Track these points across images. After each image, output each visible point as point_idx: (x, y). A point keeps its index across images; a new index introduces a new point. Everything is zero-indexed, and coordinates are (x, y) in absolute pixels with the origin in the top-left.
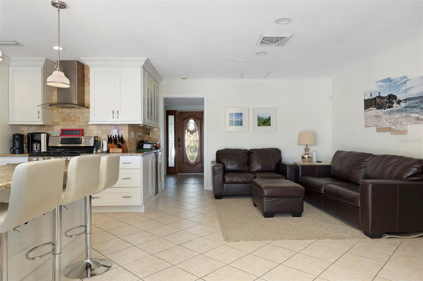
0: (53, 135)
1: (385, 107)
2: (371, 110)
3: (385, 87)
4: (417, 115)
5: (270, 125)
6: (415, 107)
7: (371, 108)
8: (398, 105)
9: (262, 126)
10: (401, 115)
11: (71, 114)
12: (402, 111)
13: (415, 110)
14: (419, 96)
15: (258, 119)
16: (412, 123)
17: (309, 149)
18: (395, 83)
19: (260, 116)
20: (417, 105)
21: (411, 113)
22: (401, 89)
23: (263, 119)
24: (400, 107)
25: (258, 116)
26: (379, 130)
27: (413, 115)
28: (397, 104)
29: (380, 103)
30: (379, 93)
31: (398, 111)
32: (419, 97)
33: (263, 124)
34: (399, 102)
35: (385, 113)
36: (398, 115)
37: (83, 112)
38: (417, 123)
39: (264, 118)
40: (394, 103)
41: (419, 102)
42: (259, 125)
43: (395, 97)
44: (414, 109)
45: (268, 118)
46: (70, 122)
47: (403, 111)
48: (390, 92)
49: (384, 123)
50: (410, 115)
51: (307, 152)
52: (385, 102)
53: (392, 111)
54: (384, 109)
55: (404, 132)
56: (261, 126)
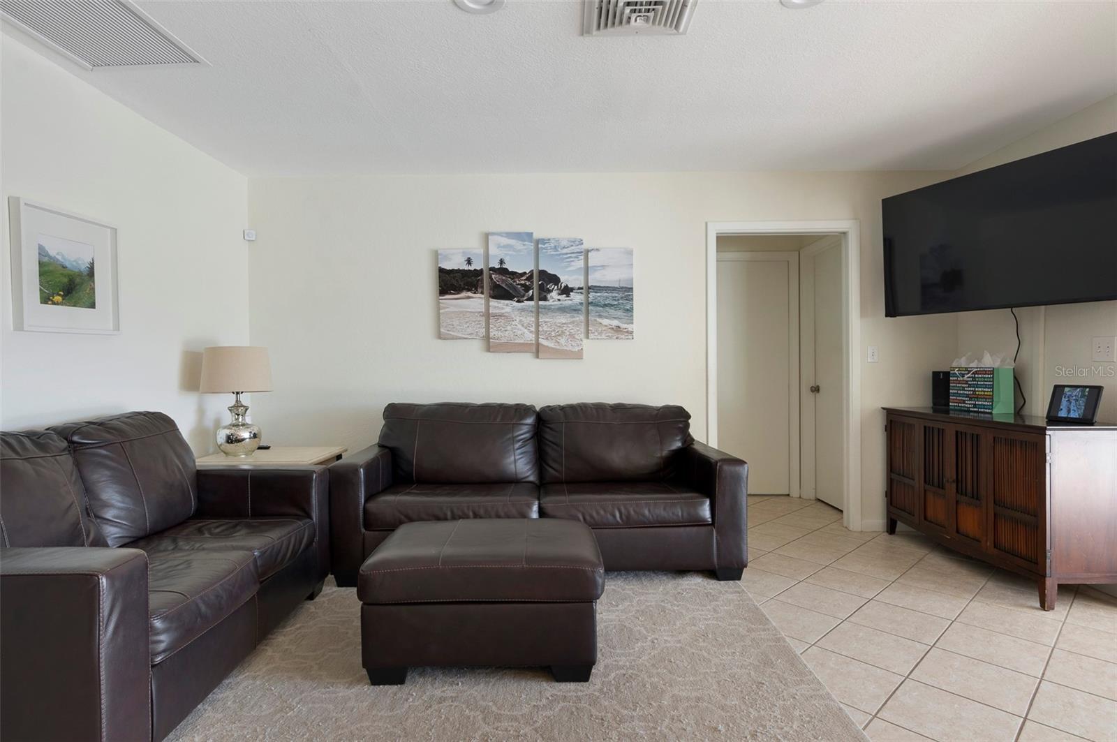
1: (523, 296)
2: (469, 297)
3: (520, 251)
4: (615, 323)
5: (93, 306)
6: (612, 305)
7: (469, 294)
8: (563, 297)
9: (61, 304)
10: (572, 320)
12: (575, 310)
13: (612, 312)
14: (622, 285)
15: (41, 264)
16: (604, 336)
18: (555, 248)
19: (52, 253)
20: (616, 303)
21: (600, 316)
22: (573, 263)
23: (64, 267)
24: (570, 302)
25: (42, 252)
26: (490, 345)
27: (605, 322)
28: (559, 294)
29: (503, 286)
30: (502, 262)
31: (563, 310)
32: (622, 288)
33: (64, 297)
34: (567, 291)
35: (523, 310)
36: (562, 319)
38: (617, 338)
39: (67, 264)
40: (550, 291)
41: (622, 298)
42: (46, 299)
43: (555, 279)
44: (608, 309)
45: (84, 266)
47: (579, 310)
48: (537, 264)
49: (519, 332)
50: (599, 320)
51: (242, 419)
52: (521, 285)
53: (544, 307)
54: (518, 301)
55: (578, 356)
56: (54, 303)
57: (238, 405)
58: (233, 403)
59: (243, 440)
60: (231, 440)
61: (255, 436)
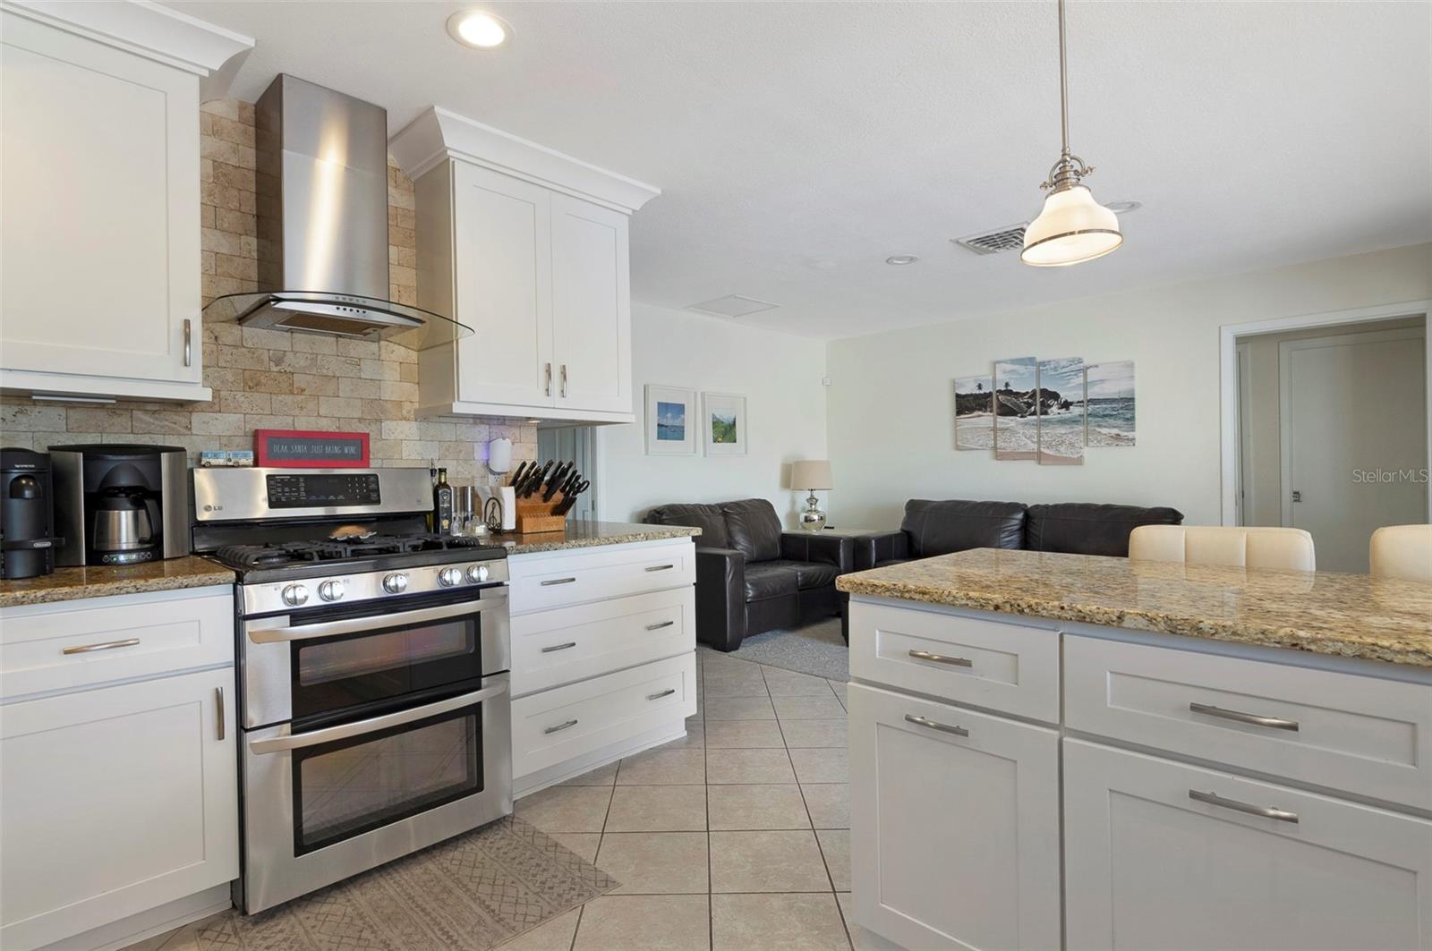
0: (214, 462)
1: (1026, 412)
2: (980, 416)
3: (1023, 374)
4: (1115, 431)
5: (735, 441)
6: (1112, 416)
7: (980, 413)
8: (1063, 410)
9: (721, 442)
10: (1072, 430)
11: (289, 358)
12: (1074, 422)
13: (1111, 421)
14: (1121, 397)
15: (714, 423)
16: (1103, 444)
17: (817, 500)
18: (1055, 369)
19: (718, 417)
20: (1115, 413)
21: (1099, 426)
22: (1072, 381)
23: (722, 422)
24: (1069, 415)
25: (714, 417)
26: (1000, 455)
27: (1104, 431)
28: (1059, 408)
29: (1009, 404)
30: (1007, 385)
31: (1063, 422)
32: (1121, 399)
33: (722, 438)
34: (1066, 405)
35: (1026, 424)
36: (1062, 430)
37: (353, 353)
38: (1117, 445)
39: (724, 420)
40: (1050, 406)
41: (1122, 408)
42: (715, 441)
43: (1055, 396)
44: (1107, 419)
45: (731, 421)
46: (289, 399)
47: (1079, 421)
48: (1038, 383)
49: (1023, 443)
50: (1099, 430)
51: (813, 506)
52: (1025, 403)
53: (1045, 421)
54: (1022, 417)
55: (1079, 461)
56: (718, 442)
57: (812, 498)
58: (809, 497)
59: (814, 520)
60: (807, 520)
61: (822, 518)
